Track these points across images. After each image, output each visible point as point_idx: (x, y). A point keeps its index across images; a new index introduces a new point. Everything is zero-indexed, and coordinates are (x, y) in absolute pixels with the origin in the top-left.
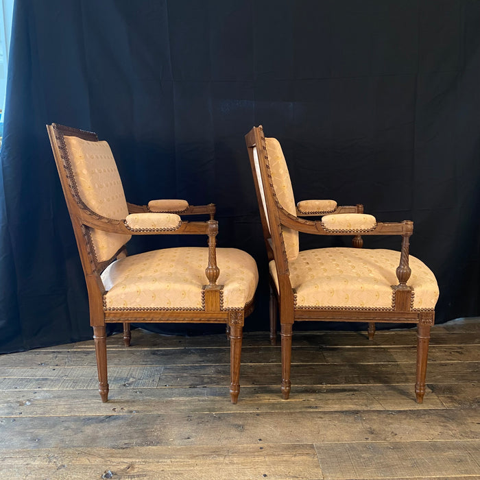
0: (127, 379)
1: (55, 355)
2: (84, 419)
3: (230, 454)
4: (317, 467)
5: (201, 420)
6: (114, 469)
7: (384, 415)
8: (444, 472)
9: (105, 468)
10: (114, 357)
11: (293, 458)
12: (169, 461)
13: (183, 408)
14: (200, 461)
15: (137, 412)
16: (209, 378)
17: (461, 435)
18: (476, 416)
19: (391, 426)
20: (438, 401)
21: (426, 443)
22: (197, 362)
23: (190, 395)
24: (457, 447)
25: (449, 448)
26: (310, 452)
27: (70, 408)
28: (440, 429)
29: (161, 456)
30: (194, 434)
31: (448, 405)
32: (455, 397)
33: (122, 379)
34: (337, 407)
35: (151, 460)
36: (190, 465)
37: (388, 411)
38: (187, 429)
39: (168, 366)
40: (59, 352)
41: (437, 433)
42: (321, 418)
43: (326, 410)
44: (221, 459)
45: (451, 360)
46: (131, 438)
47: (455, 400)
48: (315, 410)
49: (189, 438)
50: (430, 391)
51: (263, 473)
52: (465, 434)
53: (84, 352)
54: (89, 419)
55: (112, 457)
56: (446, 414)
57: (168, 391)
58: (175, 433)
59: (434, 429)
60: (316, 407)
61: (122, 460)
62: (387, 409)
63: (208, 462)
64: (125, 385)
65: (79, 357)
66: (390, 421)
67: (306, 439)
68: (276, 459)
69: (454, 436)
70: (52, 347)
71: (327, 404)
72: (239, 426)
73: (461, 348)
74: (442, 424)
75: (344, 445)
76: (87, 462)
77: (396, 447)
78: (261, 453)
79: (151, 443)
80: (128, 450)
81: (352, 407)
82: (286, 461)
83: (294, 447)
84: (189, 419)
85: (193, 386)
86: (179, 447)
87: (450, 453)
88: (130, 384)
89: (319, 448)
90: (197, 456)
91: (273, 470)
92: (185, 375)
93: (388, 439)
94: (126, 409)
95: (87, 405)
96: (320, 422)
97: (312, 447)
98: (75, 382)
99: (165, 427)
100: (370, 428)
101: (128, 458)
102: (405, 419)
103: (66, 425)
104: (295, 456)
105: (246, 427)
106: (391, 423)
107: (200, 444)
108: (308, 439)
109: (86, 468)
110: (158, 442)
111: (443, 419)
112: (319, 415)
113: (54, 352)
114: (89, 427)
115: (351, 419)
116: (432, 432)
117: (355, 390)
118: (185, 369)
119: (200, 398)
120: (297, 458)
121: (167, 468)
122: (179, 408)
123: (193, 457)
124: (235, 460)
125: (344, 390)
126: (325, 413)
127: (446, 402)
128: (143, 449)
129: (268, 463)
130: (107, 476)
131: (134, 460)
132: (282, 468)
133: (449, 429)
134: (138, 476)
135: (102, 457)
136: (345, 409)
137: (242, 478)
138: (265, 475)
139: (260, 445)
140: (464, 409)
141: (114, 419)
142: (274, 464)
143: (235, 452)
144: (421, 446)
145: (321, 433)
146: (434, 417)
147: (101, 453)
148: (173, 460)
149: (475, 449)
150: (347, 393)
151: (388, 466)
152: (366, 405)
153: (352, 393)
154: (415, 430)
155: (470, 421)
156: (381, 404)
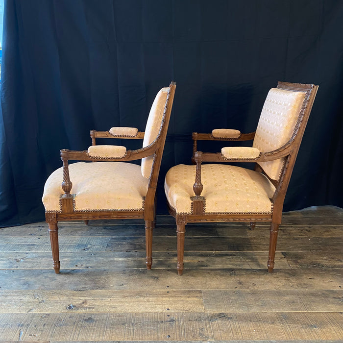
0: (86, 245)
1: (40, 228)
3: (148, 295)
4: (202, 304)
5: (132, 273)
6: (74, 303)
7: (250, 272)
8: (281, 309)
9: (68, 303)
10: (79, 230)
11: (187, 299)
12: (109, 299)
13: (121, 265)
14: (128, 300)
15: (91, 267)
16: (139, 245)
19: (254, 279)
20: (287, 263)
21: (274, 291)
22: (133, 234)
23: (126, 257)
24: (292, 293)
25: (288, 294)
26: (198, 295)
27: (48, 264)
28: (284, 282)
29: (104, 296)
30: (126, 282)
31: (293, 266)
32: (299, 261)
33: (83, 245)
34: (220, 266)
35: (97, 299)
36: (122, 302)
37: (253, 269)
38: (122, 278)
39: (114, 237)
40: (43, 227)
41: (282, 284)
42: (209, 273)
43: (212, 268)
44: (142, 299)
45: (301, 235)
46: (86, 284)
47: (298, 263)
48: (205, 268)
49: (123, 285)
50: (283, 256)
51: (167, 308)
52: (298, 286)
55: (73, 296)
56: (290, 272)
57: (112, 254)
58: (114, 282)
60: (207, 266)
61: (80, 298)
63: (133, 300)
64: (84, 249)
66: (253, 276)
67: (197, 287)
68: (176, 299)
69: (293, 286)
70: (39, 223)
71: (214, 264)
72: (156, 277)
73: (309, 227)
74: (286, 279)
75: (221, 291)
76: (58, 299)
77: (254, 293)
78: (167, 295)
79: (99, 288)
80: (84, 291)
81: (230, 266)
82: (183, 300)
83: (189, 292)
84: (124, 272)
85: (128, 251)
86: (116, 291)
87: (288, 297)
88: (88, 249)
89: (205, 292)
90: (127, 296)
91: (174, 306)
92: (124, 243)
93: (249, 288)
94: (84, 265)
96: (208, 276)
97: (200, 292)
99: (108, 278)
100: (239, 280)
101: (83, 296)
102: (263, 275)
103: (46, 275)
104: (189, 297)
105: (160, 278)
106: (254, 278)
107: (129, 289)
108: (198, 287)
109: (57, 302)
110: (103, 287)
111: (288, 275)
112: (208, 271)
113: (39, 226)
116: (279, 283)
117: (234, 255)
118: (124, 239)
119: (132, 259)
120: (190, 299)
121: (107, 304)
122: (118, 265)
123: (124, 297)
124: (151, 299)
125: (226, 255)
126: (211, 270)
127: (292, 264)
128: (93, 292)
129: (171, 302)
130: (70, 308)
131: (87, 298)
132: (179, 305)
133: (290, 282)
134: (89, 308)
135: (67, 296)
136: (225, 268)
137: (154, 311)
138: (168, 309)
139: (167, 290)
140: (303, 269)
141: (76, 272)
142: (175, 303)
143: (151, 294)
144: (270, 292)
145: (207, 283)
146: (282, 274)
147: (67, 293)
148: (111, 299)
149: (304, 295)
150: (229, 257)
151: (247, 305)
152: (239, 265)
153: (231, 257)
154: (268, 282)
155: (305, 277)
156: (249, 265)
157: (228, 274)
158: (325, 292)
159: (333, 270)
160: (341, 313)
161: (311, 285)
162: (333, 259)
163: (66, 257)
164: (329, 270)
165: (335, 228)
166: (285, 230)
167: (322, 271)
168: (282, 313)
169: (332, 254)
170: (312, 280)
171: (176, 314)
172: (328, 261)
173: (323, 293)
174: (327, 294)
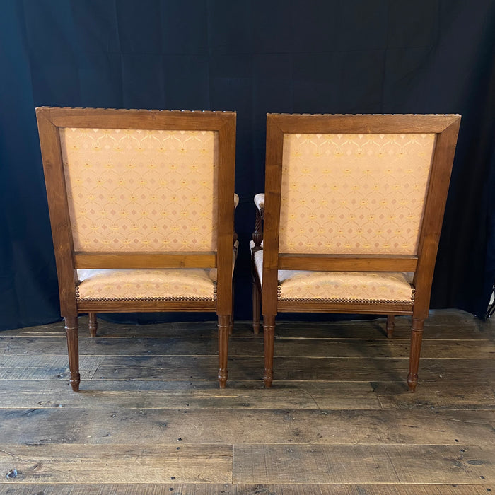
2: (6, 413)
3: (144, 454)
4: (229, 470)
5: (126, 417)
6: (21, 468)
7: (316, 415)
8: (358, 479)
9: (12, 467)
10: (58, 345)
11: (207, 460)
12: (79, 460)
13: (111, 402)
14: (111, 461)
15: (63, 406)
16: (148, 370)
17: (388, 439)
18: (410, 418)
19: (319, 427)
20: (376, 401)
21: (349, 447)
22: (140, 353)
23: (122, 389)
24: (378, 452)
25: (371, 453)
26: (226, 453)
28: (368, 431)
29: (73, 455)
30: (114, 431)
31: (385, 406)
32: (396, 397)
33: (58, 369)
34: (269, 406)
35: (61, 459)
36: (99, 465)
37: (322, 411)
38: (109, 425)
39: (110, 356)
40: (3, 339)
41: (364, 436)
42: (250, 416)
43: (257, 408)
44: (133, 459)
45: (404, 356)
46: (48, 434)
47: (395, 400)
48: (246, 408)
49: (107, 436)
50: (372, 389)
51: (172, 475)
52: (392, 438)
53: (27, 339)
54: (12, 413)
55: (22, 454)
56: (380, 416)
57: (101, 384)
58: (94, 430)
59: (362, 432)
60: (249, 405)
61: (32, 458)
62: (321, 408)
63: (119, 461)
64: (59, 376)
65: (20, 345)
66: (320, 422)
68: (190, 460)
69: (380, 440)
71: (261, 401)
72: (163, 424)
74: (372, 426)
75: (264, 446)
77: (318, 451)
78: (175, 454)
79: (68, 441)
80: (42, 447)
81: (285, 405)
82: (199, 463)
83: (213, 448)
84: (113, 414)
85: (128, 379)
86: (94, 445)
87: (370, 458)
88: (64, 376)
89: (238, 449)
90: (110, 456)
91: (183, 472)
92: (125, 366)
93: (311, 442)
94: (52, 402)
95: (15, 398)
96: (247, 421)
97: (231, 448)
98: (9, 372)
99: (86, 423)
100: (297, 429)
101: (38, 456)
102: (336, 420)
104: (210, 457)
105: (169, 425)
106: (320, 425)
107: (117, 443)
108: (229, 439)
110: (75, 440)
111: (375, 421)
112: (249, 414)
114: (8, 422)
115: (280, 418)
116: (360, 435)
117: (294, 387)
118: (125, 360)
119: (132, 393)
120: (211, 460)
121: (75, 468)
122: (107, 403)
123: (105, 456)
124: (148, 460)
125: (282, 386)
126: (255, 411)
127: (384, 403)
128: (56, 447)
129: (180, 465)
130: (12, 475)
131: (43, 458)
132: (192, 471)
133: (378, 432)
134: (43, 476)
135: (12, 455)
136: (278, 407)
137: (149, 481)
138: (173, 478)
139: (178, 445)
140: (400, 410)
141: (37, 413)
142: (186, 466)
143: (150, 452)
144: (343, 450)
145: (245, 433)
146: (367, 419)
147: (12, 450)
148: (83, 459)
149: (398, 454)
150: (285, 390)
151: (302, 471)
152: (301, 404)
153: (290, 390)
154: (343, 432)
155: (403, 424)
156: (316, 403)
158: (432, 449)
159: (448, 413)
160: (454, 486)
161: (410, 438)
162: (450, 394)
163: (26, 388)
164: (441, 413)
165: (457, 344)
166: (380, 346)
167: (431, 413)
168: (357, 486)
169: (449, 385)
170: (413, 430)
171: (185, 487)
172: (441, 398)
173: (428, 452)
174: (434, 453)
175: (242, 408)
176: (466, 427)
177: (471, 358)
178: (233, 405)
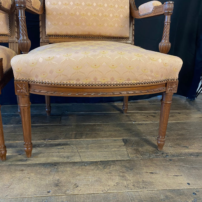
7: (77, 167)
17: (134, 185)
18: (151, 166)
19: (78, 177)
20: (126, 152)
28: (117, 179)
31: (132, 156)
32: (140, 149)
34: (42, 160)
37: (83, 162)
41: (113, 184)
43: (32, 162)
45: (146, 121)
47: (139, 151)
50: (123, 144)
52: (137, 185)
59: (113, 179)
60: (26, 160)
62: (84, 160)
66: (79, 172)
73: (155, 113)
74: (121, 174)
96: (19, 175)
100: (58, 180)
102: (93, 170)
106: (79, 175)
111: (124, 169)
112: (23, 168)
117: (67, 145)
126: (29, 165)
127: (132, 154)
133: (125, 180)
136: (49, 161)
145: (11, 187)
146: (117, 168)
150: (59, 147)
152: (68, 157)
153: (63, 147)
154: (97, 181)
155: (145, 171)
156: (80, 156)
157: (47, 171)
159: (179, 160)
161: (151, 183)
162: (179, 145)
164: (174, 161)
166: (131, 116)
167: (166, 161)
169: (177, 139)
170: (154, 176)
172: (173, 149)
173: (167, 197)
174: (172, 198)
175: (20, 163)
176: (194, 171)
177: (188, 121)
178: (13, 161)
